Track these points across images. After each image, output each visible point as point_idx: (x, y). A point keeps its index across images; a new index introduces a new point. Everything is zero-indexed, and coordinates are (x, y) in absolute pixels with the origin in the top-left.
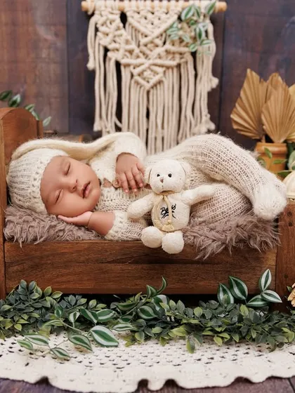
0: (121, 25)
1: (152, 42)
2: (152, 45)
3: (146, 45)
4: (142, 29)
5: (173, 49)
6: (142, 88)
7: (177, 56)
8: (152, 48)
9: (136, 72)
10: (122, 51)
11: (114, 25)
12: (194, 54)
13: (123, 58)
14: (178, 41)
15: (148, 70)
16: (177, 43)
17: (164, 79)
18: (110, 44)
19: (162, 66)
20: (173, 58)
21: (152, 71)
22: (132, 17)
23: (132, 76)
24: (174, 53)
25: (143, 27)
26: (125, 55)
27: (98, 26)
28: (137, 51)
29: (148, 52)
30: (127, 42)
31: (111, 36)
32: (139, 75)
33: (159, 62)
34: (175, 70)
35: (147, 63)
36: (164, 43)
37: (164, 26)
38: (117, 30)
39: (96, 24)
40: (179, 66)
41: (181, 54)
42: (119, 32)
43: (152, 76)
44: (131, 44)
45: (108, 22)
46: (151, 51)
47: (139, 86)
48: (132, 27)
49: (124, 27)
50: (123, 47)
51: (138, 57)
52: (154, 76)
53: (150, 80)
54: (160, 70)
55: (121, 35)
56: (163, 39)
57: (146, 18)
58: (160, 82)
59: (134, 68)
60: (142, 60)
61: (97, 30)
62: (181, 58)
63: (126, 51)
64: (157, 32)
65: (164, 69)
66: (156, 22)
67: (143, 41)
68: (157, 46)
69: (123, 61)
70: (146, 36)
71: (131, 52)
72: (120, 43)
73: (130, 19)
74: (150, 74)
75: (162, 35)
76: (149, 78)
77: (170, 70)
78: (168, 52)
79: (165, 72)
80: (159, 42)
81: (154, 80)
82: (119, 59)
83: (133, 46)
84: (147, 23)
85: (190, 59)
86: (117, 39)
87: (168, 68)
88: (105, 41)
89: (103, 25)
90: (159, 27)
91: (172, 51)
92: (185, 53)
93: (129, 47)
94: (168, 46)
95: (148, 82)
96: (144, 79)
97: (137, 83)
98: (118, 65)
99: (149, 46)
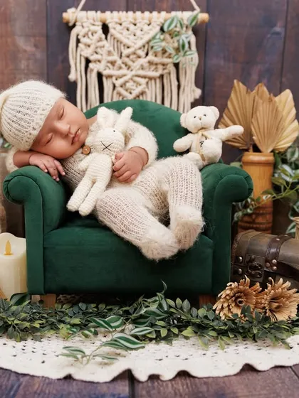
0: (103, 36)
9: (118, 83)
10: (103, 63)
11: (96, 36)
12: (177, 65)
16: (160, 54)
19: (145, 77)
20: (156, 69)
22: (114, 29)
23: (114, 87)
25: (125, 38)
26: (108, 66)
27: (79, 37)
28: (119, 62)
29: (130, 63)
31: (93, 47)
33: (142, 73)
35: (130, 74)
36: (147, 54)
37: (146, 38)
38: (99, 41)
39: (78, 35)
40: (162, 77)
42: (100, 44)
43: (134, 87)
44: (113, 55)
48: (114, 38)
49: (106, 38)
50: (105, 58)
52: (137, 87)
55: (103, 47)
56: (146, 50)
57: (128, 30)
61: (78, 41)
64: (140, 43)
66: (139, 33)
67: (126, 52)
70: (128, 47)
72: (102, 55)
73: (111, 31)
75: (144, 46)
76: (131, 89)
77: (153, 81)
78: (150, 63)
80: (142, 53)
82: (101, 70)
83: (115, 57)
85: (173, 70)
86: (99, 50)
88: (87, 53)
89: (84, 36)
90: (142, 39)
93: (111, 58)
94: (151, 57)
98: (100, 76)
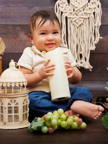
1: (79, 10)
2: (79, 11)
3: (77, 11)
4: (75, 5)
5: (87, 12)
6: (75, 26)
7: (88, 15)
8: (79, 12)
13: (68, 16)
14: (89, 9)
15: (78, 20)
17: (83, 23)
18: (64, 11)
21: (79, 20)
24: (87, 14)
30: (70, 10)
32: (74, 22)
34: (88, 20)
41: (89, 14)
45: (63, 3)
46: (79, 13)
47: (74, 25)
51: (74, 15)
53: (78, 23)
54: (82, 20)
58: (82, 24)
59: (72, 19)
60: (75, 16)
62: (90, 15)
63: (70, 13)
65: (83, 19)
68: (81, 11)
69: (68, 17)
71: (71, 13)
79: (84, 20)
81: (80, 23)
84: (77, 3)
87: (85, 19)
91: (86, 13)
92: (91, 14)
95: (78, 24)
96: (76, 23)
97: (73, 24)
99: (78, 11)
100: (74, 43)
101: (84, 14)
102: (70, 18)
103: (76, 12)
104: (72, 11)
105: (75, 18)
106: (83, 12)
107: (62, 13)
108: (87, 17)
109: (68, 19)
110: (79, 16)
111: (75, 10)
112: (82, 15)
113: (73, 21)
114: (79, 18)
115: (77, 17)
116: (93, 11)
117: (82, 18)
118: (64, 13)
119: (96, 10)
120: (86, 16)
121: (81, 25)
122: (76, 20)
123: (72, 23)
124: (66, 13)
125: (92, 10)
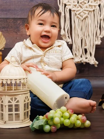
1: (83, 2)
2: (84, 3)
3: (81, 3)
5: (92, 4)
6: (80, 19)
7: (93, 7)
8: (83, 4)
13: (72, 8)
15: (82, 12)
17: (88, 16)
18: (67, 3)
21: (83, 13)
24: (92, 6)
30: (74, 2)
32: (79, 14)
34: (93, 12)
41: (95, 6)
46: (83, 5)
47: (78, 19)
51: (78, 7)
53: (83, 16)
54: (87, 12)
58: (87, 17)
59: (77, 12)
60: (79, 8)
62: (95, 8)
63: (73, 5)
65: (88, 12)
68: (85, 3)
69: (72, 9)
71: (75, 6)
74: (83, 14)
79: (88, 13)
81: (84, 16)
87: (90, 11)
91: (91, 5)
92: (96, 6)
95: (82, 17)
96: (81, 16)
97: (78, 17)
99: (82, 3)
100: (78, 37)
101: (89, 6)
102: (74, 11)
103: (81, 5)
104: (76, 3)
105: (79, 10)
106: (87, 5)
107: (65, 5)
108: (92, 10)
109: (72, 12)
110: (83, 9)
111: (79, 2)
112: (87, 8)
113: (77, 14)
114: (83, 10)
115: (82, 10)
116: (99, 4)
117: (86, 11)
118: (68, 5)
119: (101, 2)
120: (91, 8)
121: (85, 18)
122: (81, 13)
123: (76, 15)
124: (70, 5)
125: (97, 2)
